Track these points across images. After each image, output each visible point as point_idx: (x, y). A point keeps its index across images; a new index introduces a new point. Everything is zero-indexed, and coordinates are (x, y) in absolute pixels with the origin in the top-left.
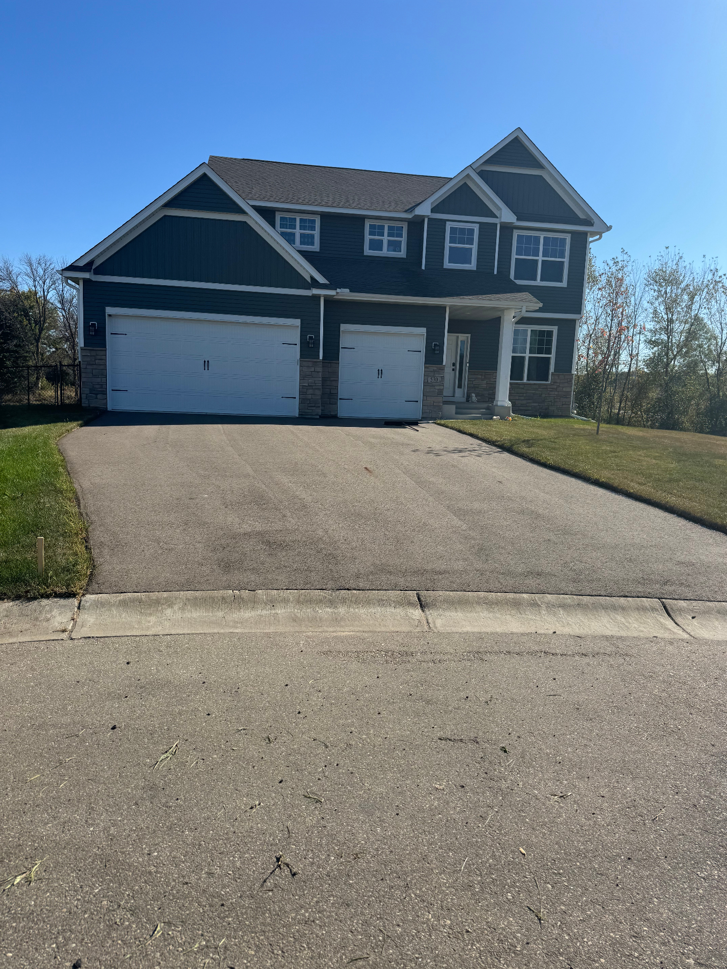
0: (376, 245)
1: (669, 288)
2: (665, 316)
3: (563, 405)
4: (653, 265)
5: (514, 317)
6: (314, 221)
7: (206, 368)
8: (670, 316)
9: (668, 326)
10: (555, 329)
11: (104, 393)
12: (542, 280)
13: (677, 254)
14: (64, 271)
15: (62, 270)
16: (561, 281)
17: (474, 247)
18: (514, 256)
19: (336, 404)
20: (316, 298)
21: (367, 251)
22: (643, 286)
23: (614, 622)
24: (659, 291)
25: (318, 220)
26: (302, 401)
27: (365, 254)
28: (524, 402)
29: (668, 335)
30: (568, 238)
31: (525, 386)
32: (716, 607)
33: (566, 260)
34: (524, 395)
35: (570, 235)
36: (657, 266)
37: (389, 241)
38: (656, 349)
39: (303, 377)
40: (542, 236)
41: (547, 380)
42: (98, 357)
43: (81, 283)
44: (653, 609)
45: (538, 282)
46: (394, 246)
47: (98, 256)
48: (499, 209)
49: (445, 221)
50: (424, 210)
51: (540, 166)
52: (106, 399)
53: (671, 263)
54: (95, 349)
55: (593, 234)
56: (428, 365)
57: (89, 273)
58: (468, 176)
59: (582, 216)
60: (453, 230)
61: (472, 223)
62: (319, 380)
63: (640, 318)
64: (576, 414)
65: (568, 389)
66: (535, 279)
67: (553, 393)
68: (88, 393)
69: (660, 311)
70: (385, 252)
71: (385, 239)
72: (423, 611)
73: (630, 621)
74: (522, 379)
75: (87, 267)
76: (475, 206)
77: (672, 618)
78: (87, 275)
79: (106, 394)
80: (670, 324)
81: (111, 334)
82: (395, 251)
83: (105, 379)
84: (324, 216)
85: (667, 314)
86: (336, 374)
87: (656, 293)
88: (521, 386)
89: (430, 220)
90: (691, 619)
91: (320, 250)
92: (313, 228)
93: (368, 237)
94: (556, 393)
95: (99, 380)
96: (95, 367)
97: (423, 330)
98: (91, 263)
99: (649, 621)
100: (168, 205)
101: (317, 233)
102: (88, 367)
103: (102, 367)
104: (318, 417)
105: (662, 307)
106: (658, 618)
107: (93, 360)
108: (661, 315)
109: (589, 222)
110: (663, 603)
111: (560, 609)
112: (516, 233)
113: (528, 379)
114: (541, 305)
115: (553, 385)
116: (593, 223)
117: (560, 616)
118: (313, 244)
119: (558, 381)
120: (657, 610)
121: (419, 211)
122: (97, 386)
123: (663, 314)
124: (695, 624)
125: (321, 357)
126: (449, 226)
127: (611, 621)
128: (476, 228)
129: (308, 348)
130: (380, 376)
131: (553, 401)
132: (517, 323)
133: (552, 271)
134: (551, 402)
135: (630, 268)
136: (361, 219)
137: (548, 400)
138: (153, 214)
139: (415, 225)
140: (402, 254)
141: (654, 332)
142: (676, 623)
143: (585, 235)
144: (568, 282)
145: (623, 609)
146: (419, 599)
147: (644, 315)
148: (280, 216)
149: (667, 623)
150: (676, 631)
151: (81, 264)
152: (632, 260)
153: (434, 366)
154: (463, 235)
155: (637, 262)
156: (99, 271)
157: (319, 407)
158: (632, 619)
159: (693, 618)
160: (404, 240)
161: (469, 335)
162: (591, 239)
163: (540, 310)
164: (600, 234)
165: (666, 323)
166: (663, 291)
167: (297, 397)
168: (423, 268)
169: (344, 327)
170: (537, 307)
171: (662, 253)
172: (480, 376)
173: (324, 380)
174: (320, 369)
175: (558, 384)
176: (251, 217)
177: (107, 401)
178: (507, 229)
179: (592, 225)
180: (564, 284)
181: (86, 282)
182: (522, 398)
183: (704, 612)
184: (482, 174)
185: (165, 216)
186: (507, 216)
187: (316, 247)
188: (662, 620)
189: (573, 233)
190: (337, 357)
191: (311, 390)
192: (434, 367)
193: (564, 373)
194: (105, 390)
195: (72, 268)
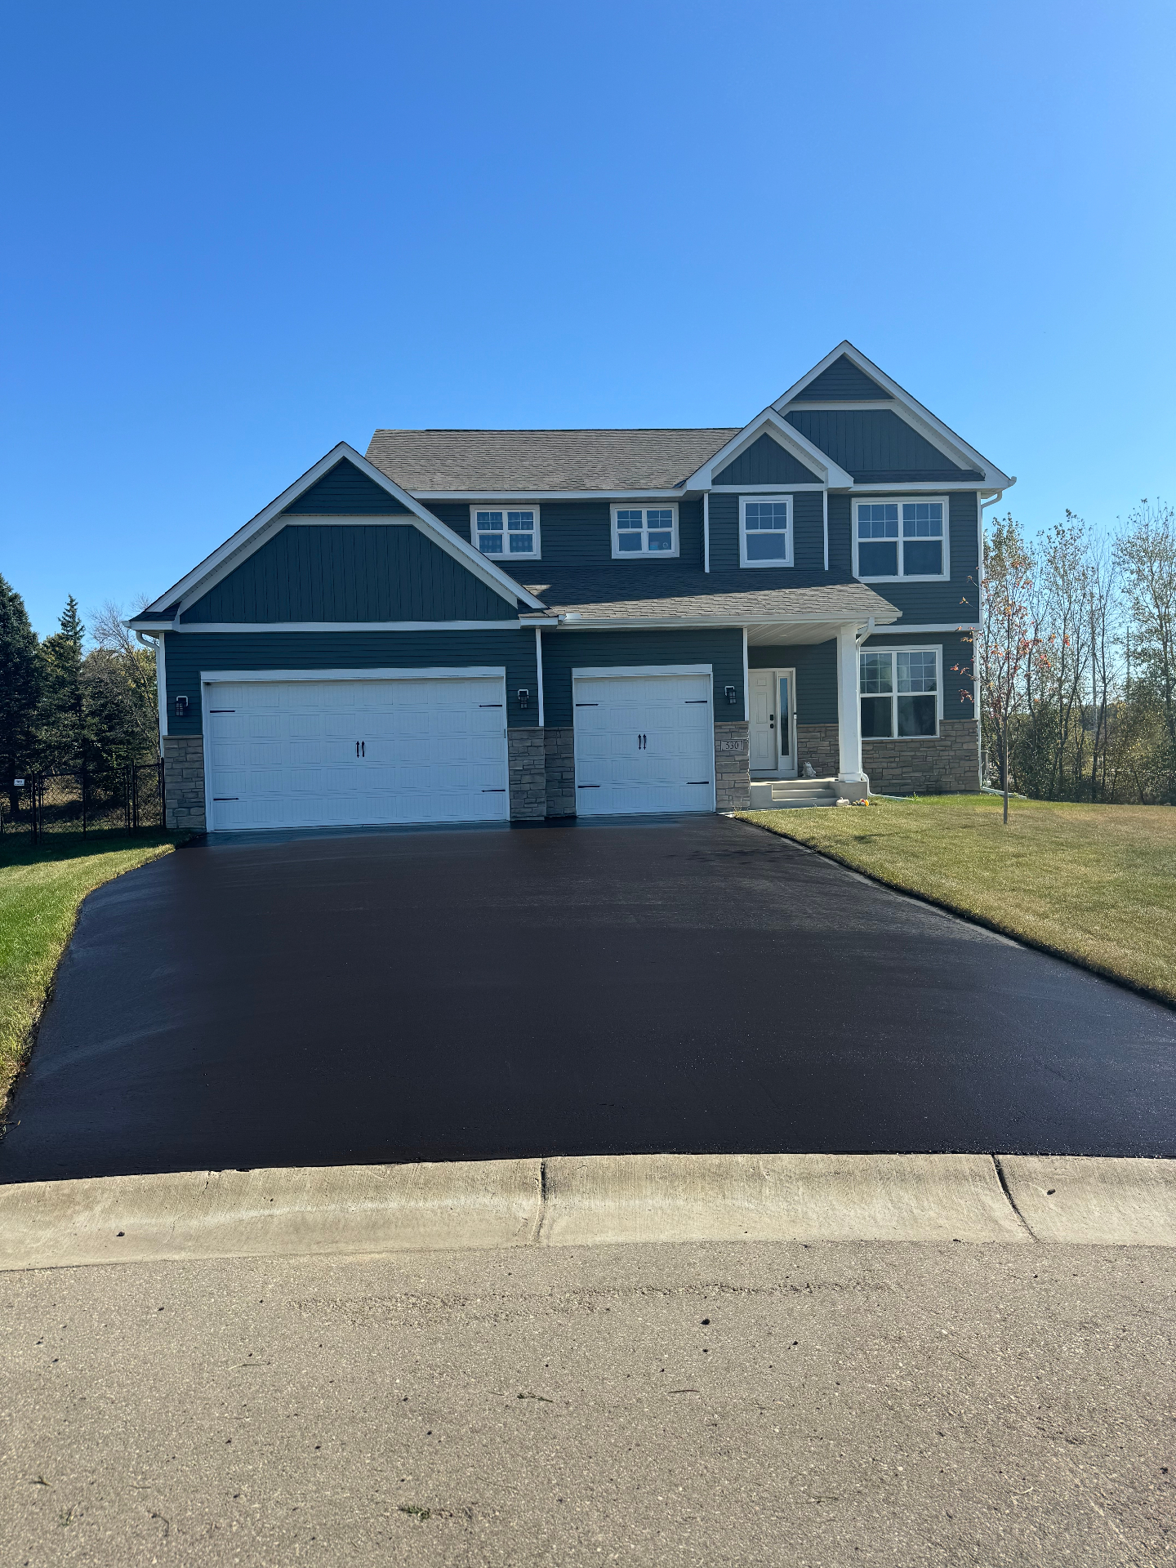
0: (631, 542)
1: (1156, 564)
2: (1155, 611)
3: (965, 772)
4: (1124, 531)
5: (858, 636)
6: (530, 515)
7: (361, 753)
8: (1164, 610)
9: (1161, 626)
10: (937, 650)
11: (201, 805)
12: (906, 573)
13: (1162, 510)
14: (133, 623)
15: (130, 621)
16: (939, 571)
17: (788, 533)
18: (856, 540)
19: (573, 795)
20: (529, 631)
21: (617, 553)
22: (1110, 566)
23: (894, 1207)
24: (1139, 571)
25: (536, 512)
26: (515, 794)
27: (614, 557)
28: (898, 771)
29: (1163, 640)
30: (944, 502)
31: (897, 744)
32: (1099, 1168)
33: (945, 538)
34: (897, 759)
35: (947, 498)
36: (1131, 532)
37: (651, 535)
38: (1145, 665)
39: (513, 756)
40: (900, 503)
41: (933, 732)
42: (191, 750)
43: (162, 636)
44: (976, 1176)
45: (901, 577)
46: (660, 540)
47: (186, 594)
48: (824, 469)
49: (736, 496)
50: (701, 482)
51: (886, 396)
52: (204, 814)
53: (1155, 524)
54: (185, 737)
55: (987, 493)
56: (719, 723)
57: (171, 622)
58: (768, 422)
59: (963, 466)
60: (751, 508)
61: (783, 495)
62: (540, 760)
63: (1112, 618)
64: (990, 787)
65: (971, 747)
66: (895, 573)
67: (946, 753)
68: (177, 806)
69: (1145, 604)
70: (646, 551)
71: (645, 531)
72: (544, 1197)
73: (926, 1204)
74: (890, 734)
75: (169, 613)
76: (783, 467)
77: (1010, 1195)
78: (167, 626)
79: (204, 807)
80: (1165, 623)
81: (211, 712)
82: (661, 548)
83: (202, 782)
84: (547, 507)
85: (1158, 607)
86: (570, 747)
87: (1135, 576)
88: (890, 746)
89: (711, 495)
90: (1046, 1194)
91: (543, 557)
92: (530, 526)
93: (615, 532)
94: (952, 753)
95: (192, 785)
96: (187, 765)
97: (707, 668)
98: (175, 606)
99: (962, 1202)
100: (290, 510)
101: (536, 533)
102: (174, 766)
103: (197, 765)
104: (543, 819)
105: (1148, 597)
106: (983, 1198)
107: (183, 755)
108: (1147, 609)
109: (977, 475)
110: (998, 1165)
111: (800, 1183)
112: (856, 504)
113: (901, 733)
114: (900, 614)
115: (945, 740)
116: (983, 475)
117: (796, 1198)
118: (530, 549)
119: (953, 733)
120: (982, 1178)
121: (692, 485)
122: (190, 795)
123: (1151, 607)
124: (1052, 1206)
125: (541, 723)
126: (743, 502)
127: (890, 1205)
128: (789, 501)
129: (519, 709)
130: (642, 746)
131: (948, 767)
132: (863, 645)
133: (923, 557)
134: (944, 768)
135: (1084, 540)
136: (603, 506)
137: (938, 767)
138: (268, 525)
139: (690, 506)
140: (673, 551)
141: (1140, 638)
142: (1014, 1206)
143: (972, 496)
144: (952, 572)
145: (919, 1178)
146: (543, 1174)
147: (1118, 610)
148: (477, 511)
149: (996, 1206)
150: (1006, 1224)
151: (160, 608)
152: (1087, 527)
153: (730, 723)
154: (767, 515)
155: (1095, 527)
156: (188, 617)
157: (544, 802)
158: (931, 1199)
159: (1050, 1193)
160: (674, 531)
161: (794, 669)
162: (983, 502)
163: (899, 622)
164: (998, 492)
165: (1158, 621)
166: (1147, 570)
167: (507, 788)
168: (707, 570)
169: (577, 672)
170: (894, 618)
171: (1138, 510)
172: (819, 734)
173: (549, 759)
174: (539, 742)
175: (954, 739)
176: (419, 517)
177: (205, 818)
178: (840, 499)
179: (982, 479)
180: (945, 576)
181: (169, 636)
182: (894, 765)
183: (1075, 1181)
184: (791, 418)
185: (287, 526)
186: (837, 478)
187: (535, 553)
188: (988, 1200)
189: (951, 494)
190: (569, 720)
191: (527, 777)
192: (729, 726)
193: (962, 720)
194: (202, 800)
195: (146, 616)
